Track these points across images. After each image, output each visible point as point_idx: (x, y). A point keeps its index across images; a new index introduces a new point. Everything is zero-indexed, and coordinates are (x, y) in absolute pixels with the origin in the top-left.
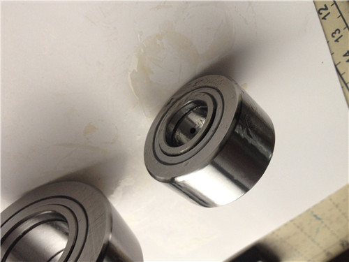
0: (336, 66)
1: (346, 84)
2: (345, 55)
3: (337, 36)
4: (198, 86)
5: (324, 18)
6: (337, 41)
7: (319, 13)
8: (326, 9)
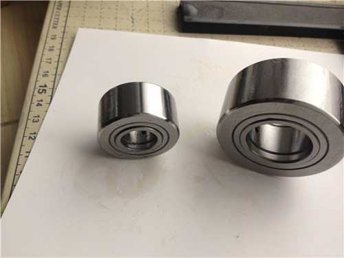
0: (50, 104)
1: (53, 89)
2: (41, 105)
3: (36, 119)
4: (121, 154)
5: (35, 133)
6: (38, 116)
7: (35, 138)
8: (30, 137)
